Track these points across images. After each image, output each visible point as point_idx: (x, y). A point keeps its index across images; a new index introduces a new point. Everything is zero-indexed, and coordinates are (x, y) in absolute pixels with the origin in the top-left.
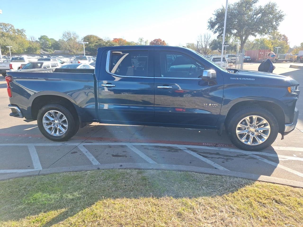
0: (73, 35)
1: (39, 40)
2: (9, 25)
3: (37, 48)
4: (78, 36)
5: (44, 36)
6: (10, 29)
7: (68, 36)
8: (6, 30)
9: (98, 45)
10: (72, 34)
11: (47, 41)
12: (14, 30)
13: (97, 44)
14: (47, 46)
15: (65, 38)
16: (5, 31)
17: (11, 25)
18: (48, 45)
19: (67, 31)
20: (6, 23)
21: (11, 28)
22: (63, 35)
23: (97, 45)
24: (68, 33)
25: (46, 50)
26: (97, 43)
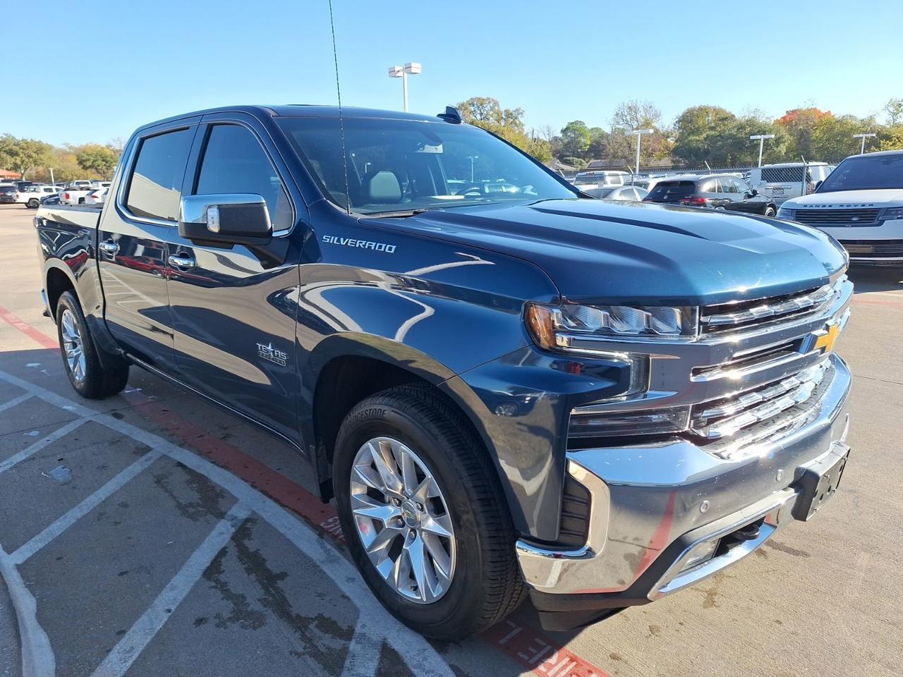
0: (646, 110)
1: (560, 135)
2: (490, 102)
3: (542, 156)
4: (660, 112)
5: (576, 123)
6: (491, 112)
7: (628, 117)
8: (481, 114)
9: (718, 136)
10: (641, 109)
11: (581, 135)
12: (499, 114)
13: (712, 133)
14: (579, 150)
15: (622, 122)
16: (479, 117)
17: (493, 100)
18: (581, 148)
19: (630, 103)
20: (484, 98)
21: (492, 109)
22: (617, 114)
23: (712, 136)
24: (630, 108)
25: (569, 160)
26: (715, 130)
